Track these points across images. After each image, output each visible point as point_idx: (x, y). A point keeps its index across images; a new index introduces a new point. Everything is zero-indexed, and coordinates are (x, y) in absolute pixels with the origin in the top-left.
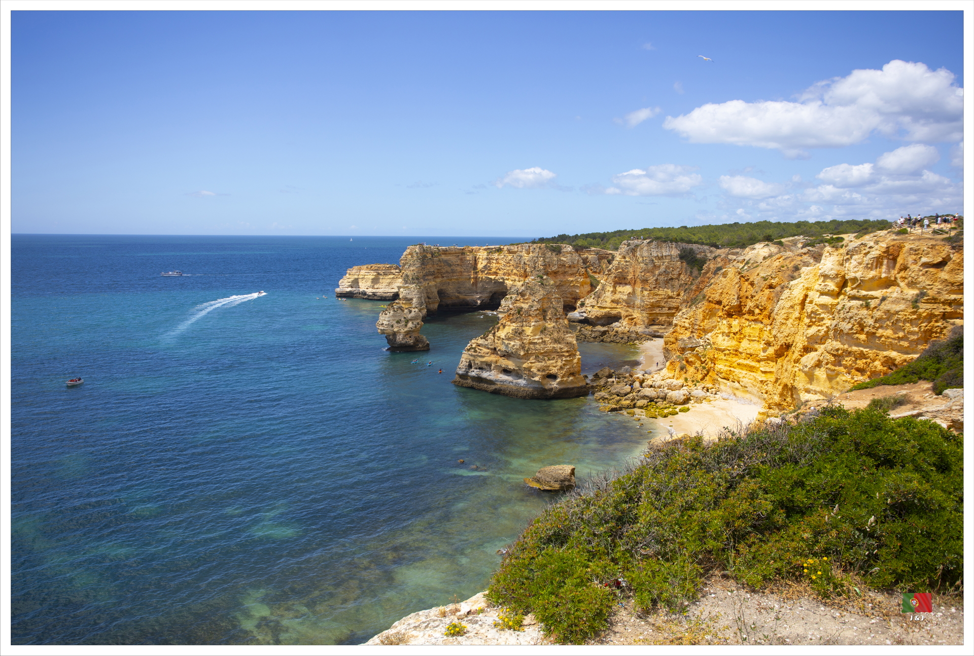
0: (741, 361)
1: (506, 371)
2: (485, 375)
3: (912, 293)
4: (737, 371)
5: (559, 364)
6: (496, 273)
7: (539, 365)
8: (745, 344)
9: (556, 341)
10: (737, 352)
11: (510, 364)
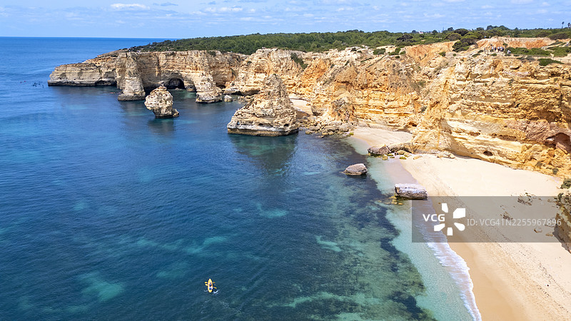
0: (371, 109)
1: (261, 125)
2: (249, 127)
3: (506, 80)
4: (369, 114)
5: (290, 118)
6: (172, 68)
7: (282, 120)
8: (371, 102)
9: (287, 107)
10: (367, 106)
11: (265, 121)
